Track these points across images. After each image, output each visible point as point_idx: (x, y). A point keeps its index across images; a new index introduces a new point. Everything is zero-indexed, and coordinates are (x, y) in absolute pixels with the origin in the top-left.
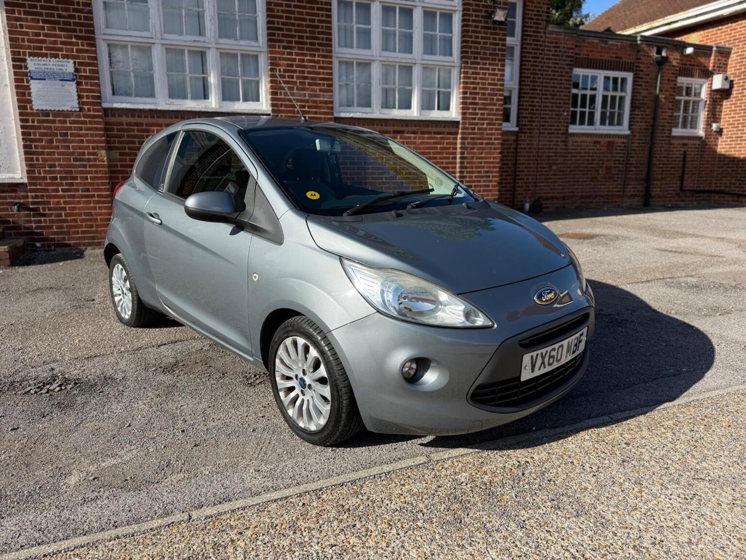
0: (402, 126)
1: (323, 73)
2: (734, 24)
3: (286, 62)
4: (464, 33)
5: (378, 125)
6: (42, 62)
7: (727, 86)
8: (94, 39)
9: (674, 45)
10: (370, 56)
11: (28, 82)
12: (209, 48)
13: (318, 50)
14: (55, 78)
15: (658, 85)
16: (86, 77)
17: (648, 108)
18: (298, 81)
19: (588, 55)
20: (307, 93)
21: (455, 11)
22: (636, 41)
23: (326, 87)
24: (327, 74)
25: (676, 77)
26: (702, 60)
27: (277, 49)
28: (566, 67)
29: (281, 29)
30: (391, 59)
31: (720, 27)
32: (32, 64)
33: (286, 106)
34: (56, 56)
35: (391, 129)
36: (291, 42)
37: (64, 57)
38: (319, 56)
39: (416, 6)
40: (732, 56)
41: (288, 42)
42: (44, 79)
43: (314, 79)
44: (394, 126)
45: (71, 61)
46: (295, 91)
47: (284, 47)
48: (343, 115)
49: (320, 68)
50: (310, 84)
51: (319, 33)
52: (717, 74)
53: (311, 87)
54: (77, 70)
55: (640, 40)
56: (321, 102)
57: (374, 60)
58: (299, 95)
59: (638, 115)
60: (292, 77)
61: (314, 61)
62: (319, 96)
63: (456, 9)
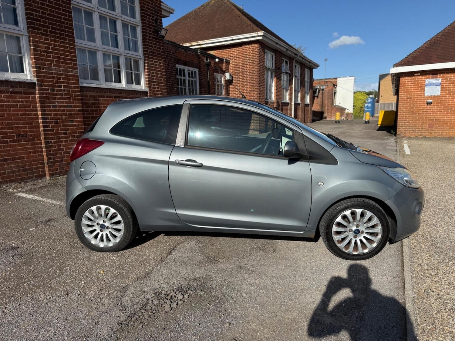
0: (119, 93)
1: (70, 55)
2: (229, 49)
3: (44, 45)
4: (144, 40)
5: (105, 92)
7: (231, 79)
9: (212, 57)
10: (95, 47)
13: (66, 39)
15: (209, 76)
17: (206, 87)
18: (54, 60)
19: (181, 58)
20: (61, 69)
21: (138, 26)
22: (198, 53)
23: (73, 66)
24: (73, 56)
25: (214, 73)
26: (221, 65)
27: (37, 35)
28: (173, 63)
29: (39, 21)
30: (108, 51)
31: (223, 50)
33: (47, 77)
35: (113, 95)
36: (47, 31)
38: (67, 43)
39: (118, 19)
40: (230, 64)
41: (45, 31)
43: (65, 59)
44: (114, 93)
46: (53, 67)
47: (42, 34)
49: (68, 52)
50: (62, 63)
51: (65, 27)
52: (227, 72)
53: (63, 65)
55: (200, 53)
56: (71, 76)
57: (98, 50)
58: (56, 70)
59: (203, 91)
60: (50, 56)
61: (64, 47)
62: (69, 71)
63: (138, 24)
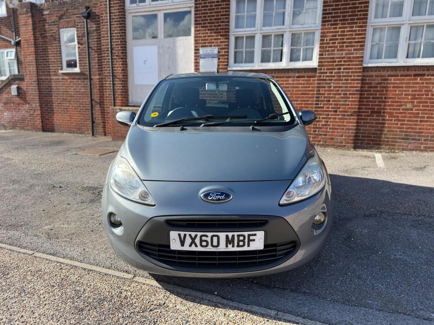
0: (423, 70)
1: (358, 38)
3: (331, 34)
6: (205, 50)
8: (228, 35)
10: (400, 21)
11: (199, 59)
12: (285, 32)
13: (356, 23)
14: (209, 57)
16: (222, 55)
18: (338, 45)
20: (344, 52)
23: (359, 47)
24: (361, 38)
27: (327, 27)
29: (331, 13)
32: (202, 51)
33: (328, 62)
34: (211, 46)
35: (413, 73)
36: (337, 21)
37: (214, 46)
38: (356, 27)
41: (335, 21)
42: (205, 58)
43: (351, 42)
45: (217, 48)
46: (336, 52)
48: (370, 65)
49: (356, 35)
50: (347, 46)
51: (359, 11)
53: (348, 48)
54: (219, 52)
57: (403, 24)
58: (338, 54)
60: (335, 43)
61: (352, 31)
62: (353, 54)
